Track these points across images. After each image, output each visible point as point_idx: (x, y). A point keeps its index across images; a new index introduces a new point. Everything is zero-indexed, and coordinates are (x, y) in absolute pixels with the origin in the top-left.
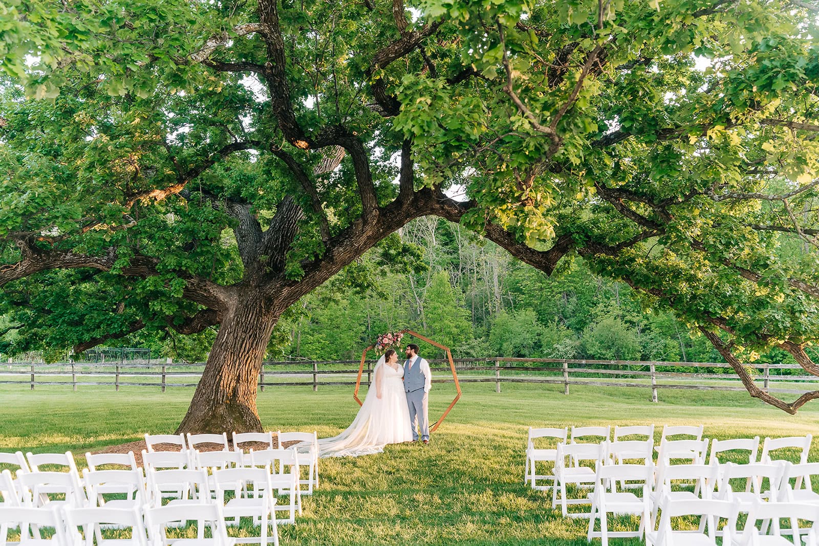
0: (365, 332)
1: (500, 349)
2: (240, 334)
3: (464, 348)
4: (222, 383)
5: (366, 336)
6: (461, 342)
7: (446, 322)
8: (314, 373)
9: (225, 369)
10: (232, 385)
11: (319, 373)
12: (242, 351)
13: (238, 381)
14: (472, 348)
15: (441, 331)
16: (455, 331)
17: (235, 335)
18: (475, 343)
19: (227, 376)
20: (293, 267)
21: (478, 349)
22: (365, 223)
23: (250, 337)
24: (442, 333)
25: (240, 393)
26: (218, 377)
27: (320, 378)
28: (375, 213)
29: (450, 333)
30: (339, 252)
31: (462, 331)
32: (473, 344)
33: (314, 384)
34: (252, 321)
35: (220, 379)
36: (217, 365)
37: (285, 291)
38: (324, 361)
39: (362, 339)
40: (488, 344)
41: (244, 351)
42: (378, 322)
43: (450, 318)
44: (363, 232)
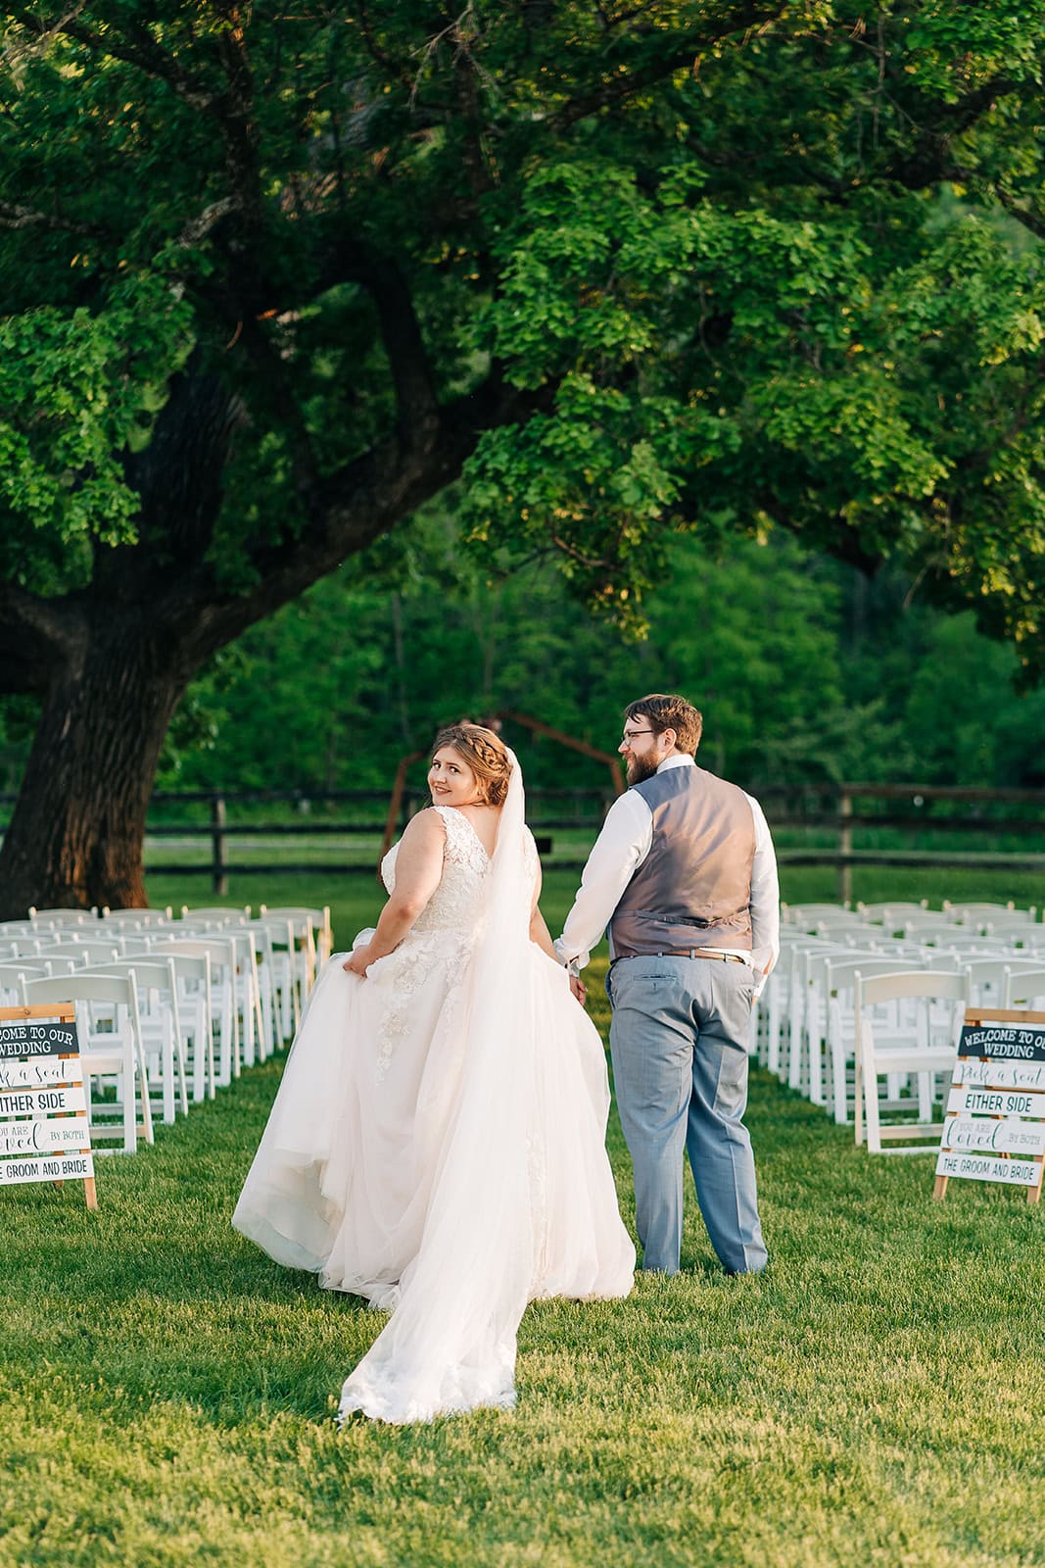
0: (383, 670)
1: (945, 753)
2: (101, 722)
3: (798, 742)
4: (67, 837)
5: (384, 687)
6: (783, 718)
7: (724, 633)
8: (217, 834)
9: (74, 807)
10: (90, 842)
11: (234, 831)
12: (110, 759)
13: (103, 833)
14: (835, 743)
16: (760, 670)
17: (91, 723)
18: (846, 721)
19: (76, 823)
20: (225, 555)
21: (856, 750)
22: (405, 448)
23: (127, 727)
24: (704, 683)
25: (110, 862)
26: (57, 824)
27: (237, 849)
28: (429, 423)
29: (740, 681)
30: (342, 519)
31: (792, 677)
32: (838, 729)
33: (216, 870)
34: (129, 689)
35: (63, 828)
36: (53, 797)
37: (207, 617)
38: (245, 795)
39: (366, 699)
40: (897, 729)
41: (114, 761)
42: (437, 633)
43: (741, 617)
44: (399, 470)
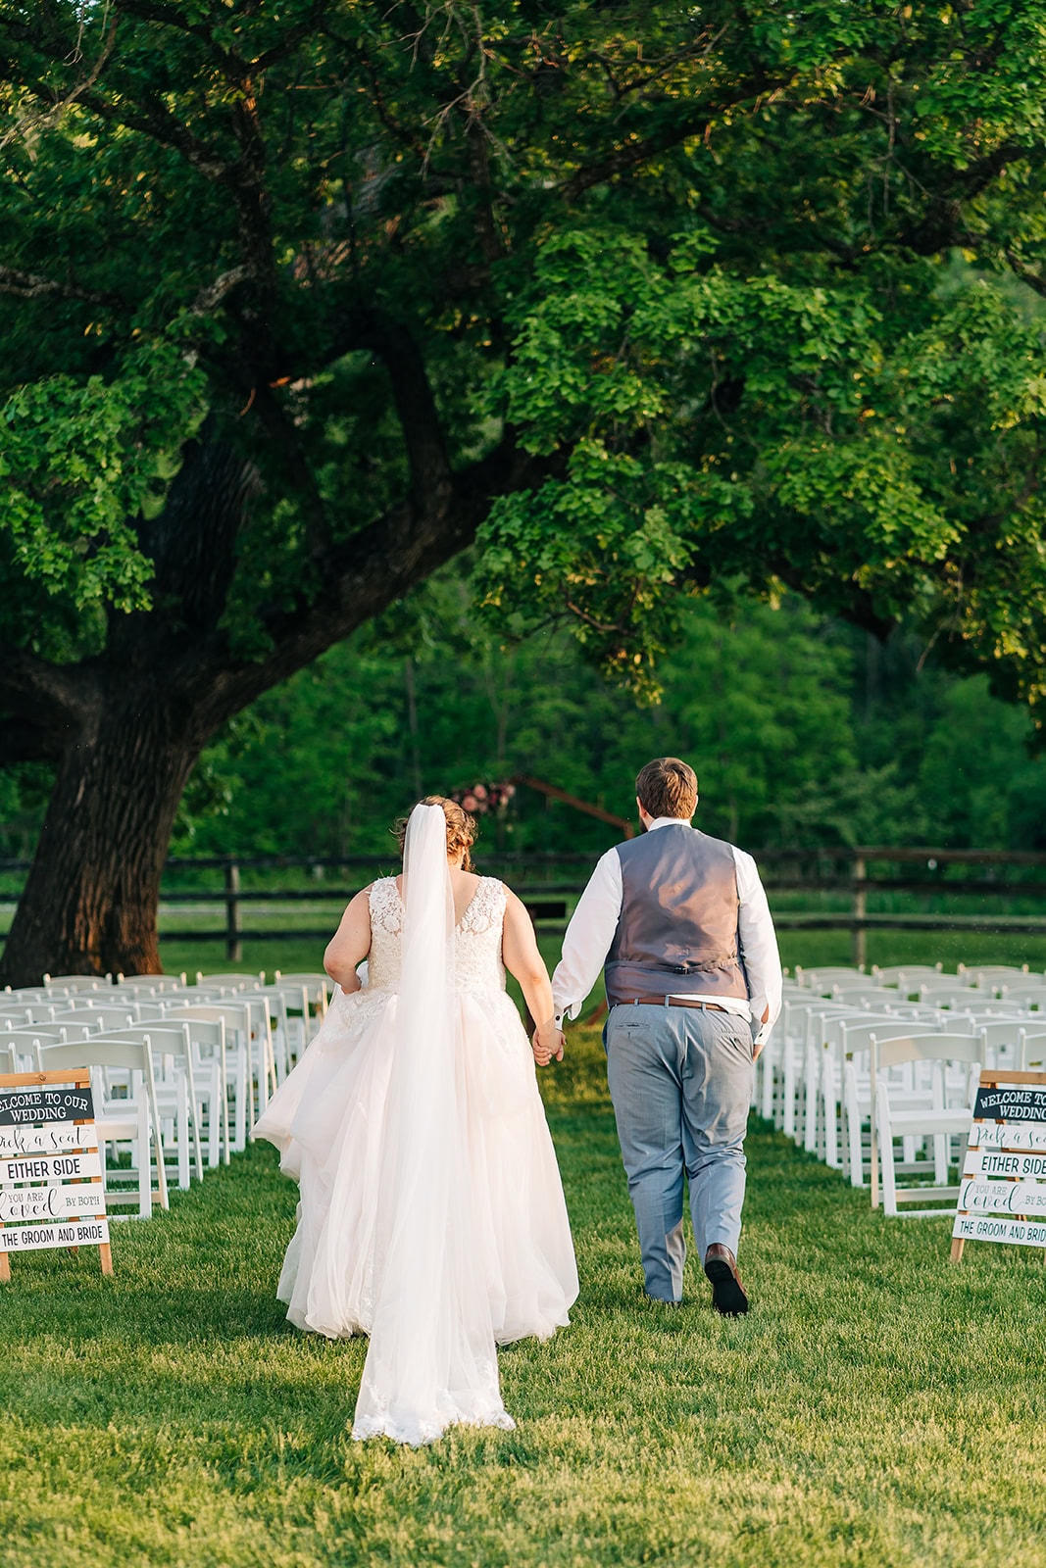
0: (397, 735)
1: (958, 816)
2: (115, 788)
3: (812, 806)
4: (81, 903)
5: (398, 753)
6: (796, 782)
7: (737, 698)
8: (231, 900)
9: (88, 873)
10: (104, 909)
11: (247, 897)
12: (124, 826)
13: (117, 900)
14: (849, 807)
15: (715, 739)
16: (773, 734)
17: (105, 790)
18: (860, 784)
19: (91, 889)
20: (238, 621)
21: (870, 814)
23: (141, 793)
24: (718, 748)
25: (124, 928)
26: (71, 891)
27: (251, 915)
28: (443, 490)
29: (754, 745)
30: (356, 586)
31: (805, 741)
32: (852, 793)
33: (230, 936)
34: (143, 756)
35: (77, 895)
36: (67, 863)
37: (221, 682)
38: (259, 861)
40: (911, 792)
41: (128, 828)
42: (451, 698)
43: (754, 681)
44: (412, 537)
